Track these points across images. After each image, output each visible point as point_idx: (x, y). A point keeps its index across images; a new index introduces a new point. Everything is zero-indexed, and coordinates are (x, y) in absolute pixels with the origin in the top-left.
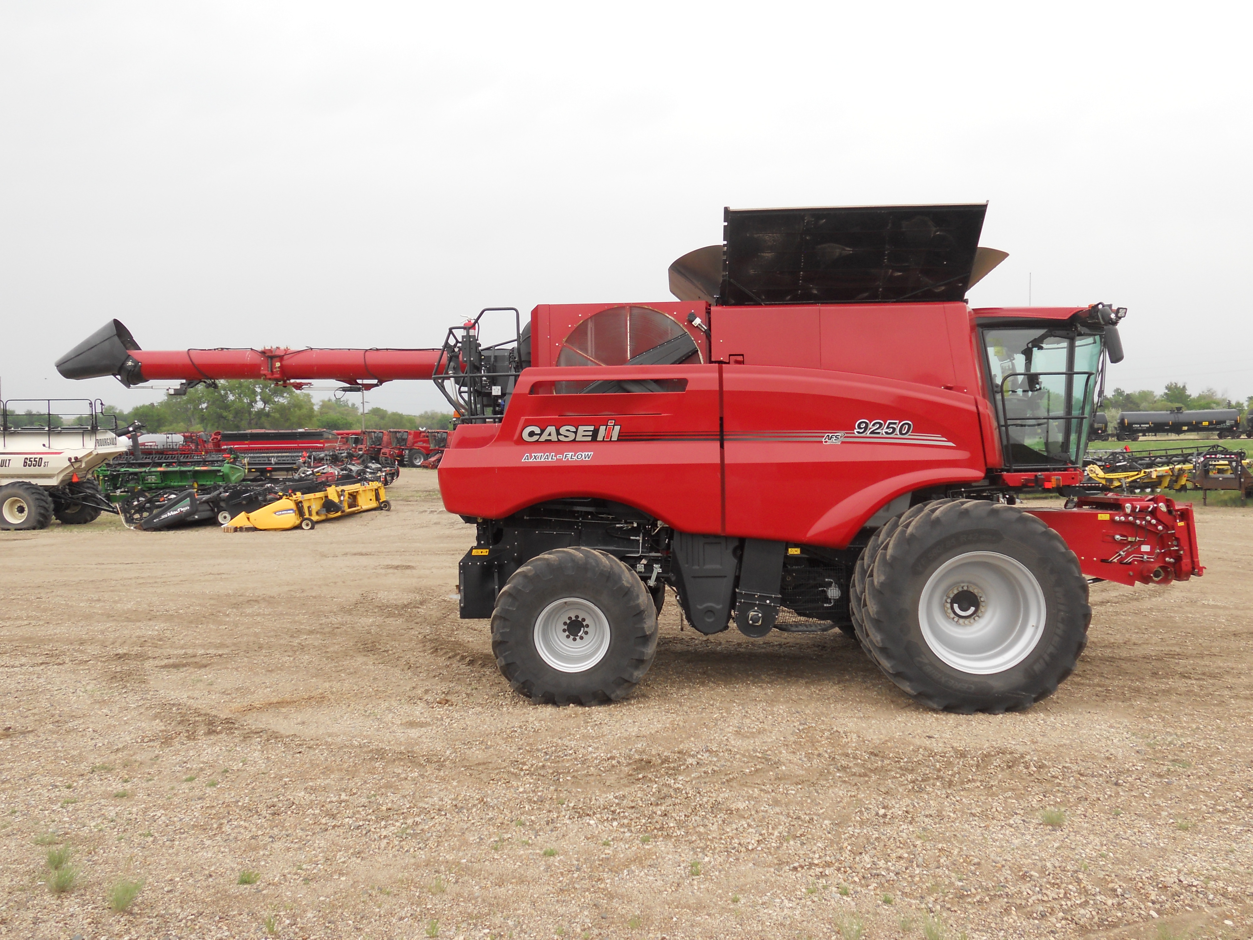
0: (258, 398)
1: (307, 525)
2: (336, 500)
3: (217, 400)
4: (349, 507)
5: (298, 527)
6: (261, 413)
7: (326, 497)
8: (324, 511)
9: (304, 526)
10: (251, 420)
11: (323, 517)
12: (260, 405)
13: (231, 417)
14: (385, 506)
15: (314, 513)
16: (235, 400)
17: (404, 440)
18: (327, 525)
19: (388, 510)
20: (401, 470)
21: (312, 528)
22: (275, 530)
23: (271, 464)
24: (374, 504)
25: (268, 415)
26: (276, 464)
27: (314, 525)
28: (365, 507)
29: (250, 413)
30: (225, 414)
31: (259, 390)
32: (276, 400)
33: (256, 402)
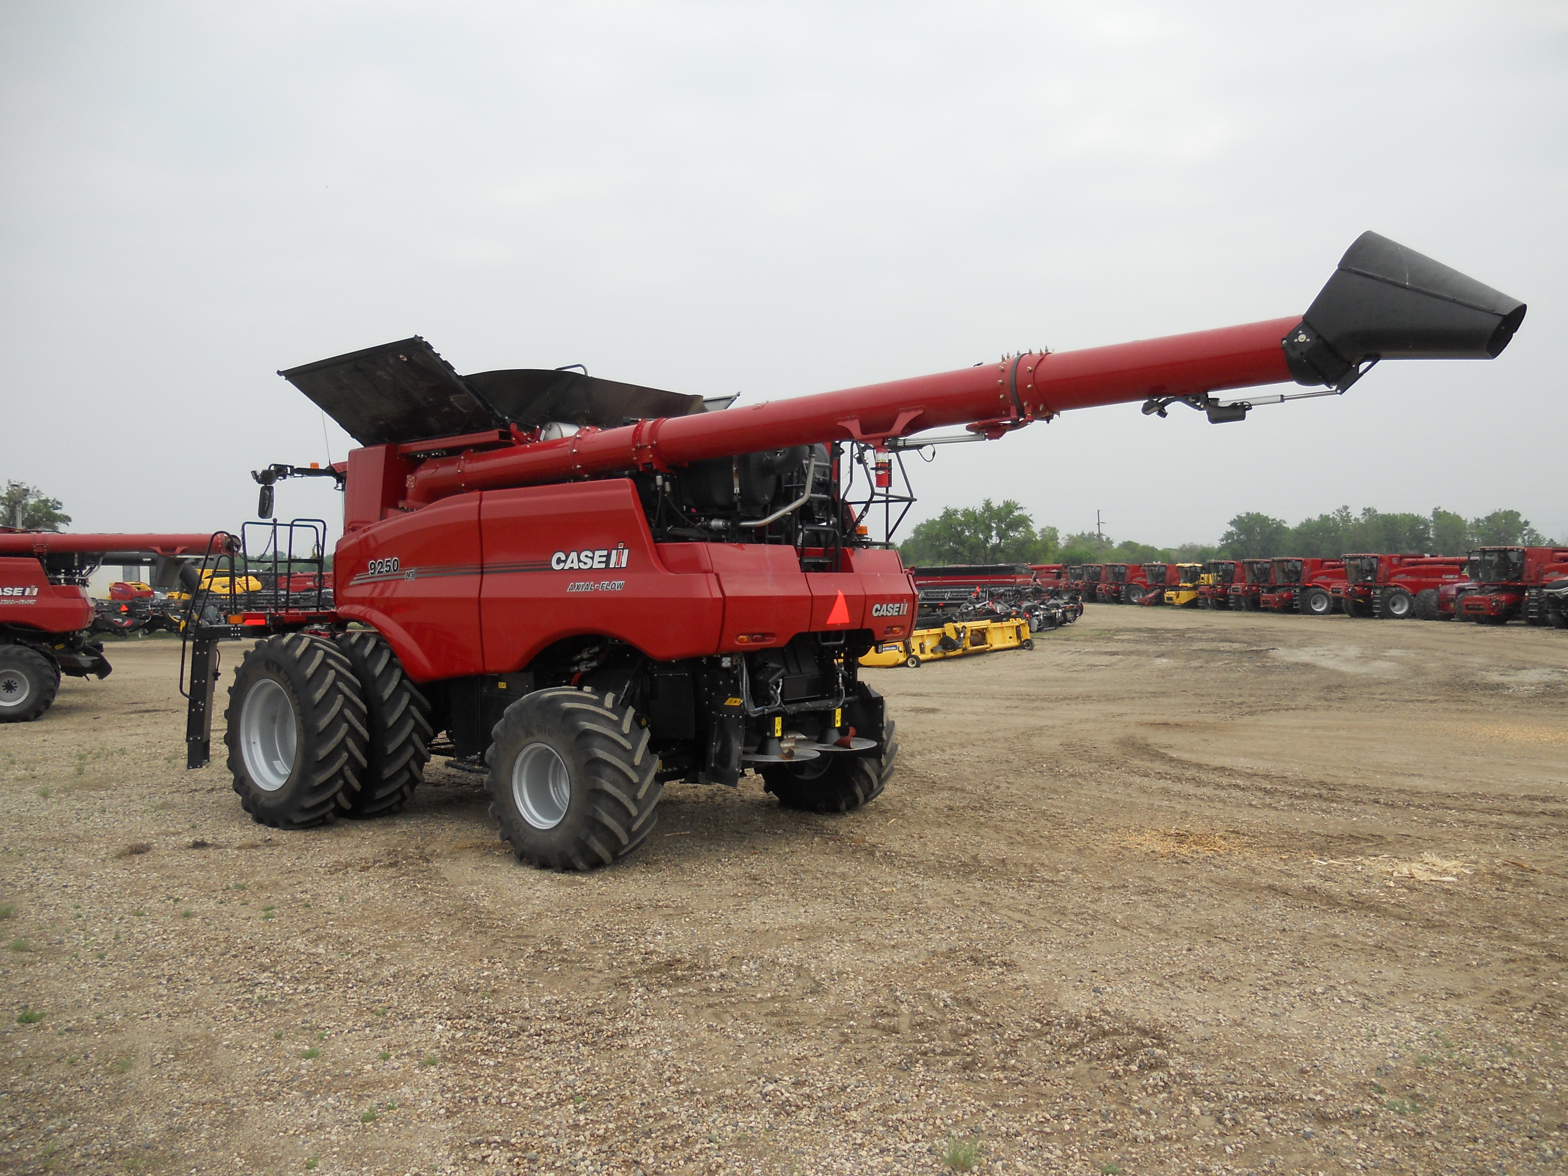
0: (994, 533)
1: (913, 663)
2: (954, 636)
3: (954, 536)
4: (973, 644)
5: (904, 665)
6: (996, 547)
7: (944, 633)
8: (940, 649)
9: (909, 664)
10: (986, 556)
11: (940, 655)
12: (995, 540)
13: (966, 553)
14: (1028, 645)
15: (928, 650)
16: (970, 536)
17: (1121, 574)
18: (943, 663)
19: (1031, 649)
20: (1086, 606)
21: (918, 666)
22: (879, 667)
23: (944, 599)
24: (1015, 643)
25: (1002, 551)
26: (950, 599)
27: (919, 663)
28: (996, 646)
29: (985, 548)
30: (961, 550)
31: (994, 525)
32: (1012, 535)
33: (991, 537)
